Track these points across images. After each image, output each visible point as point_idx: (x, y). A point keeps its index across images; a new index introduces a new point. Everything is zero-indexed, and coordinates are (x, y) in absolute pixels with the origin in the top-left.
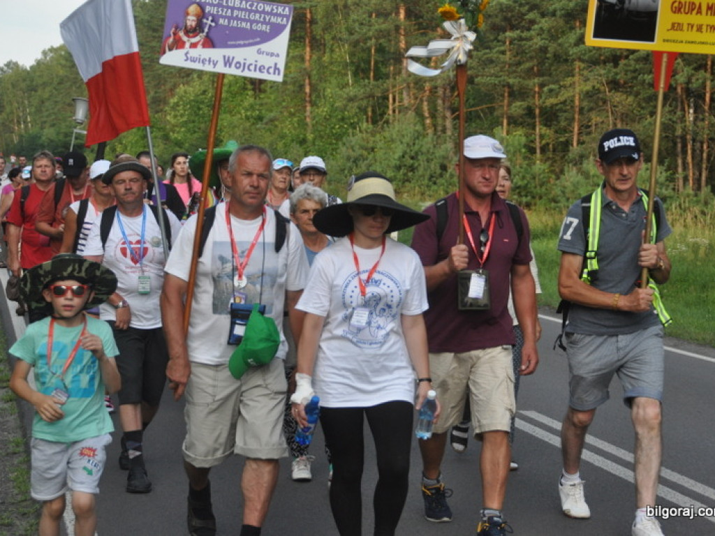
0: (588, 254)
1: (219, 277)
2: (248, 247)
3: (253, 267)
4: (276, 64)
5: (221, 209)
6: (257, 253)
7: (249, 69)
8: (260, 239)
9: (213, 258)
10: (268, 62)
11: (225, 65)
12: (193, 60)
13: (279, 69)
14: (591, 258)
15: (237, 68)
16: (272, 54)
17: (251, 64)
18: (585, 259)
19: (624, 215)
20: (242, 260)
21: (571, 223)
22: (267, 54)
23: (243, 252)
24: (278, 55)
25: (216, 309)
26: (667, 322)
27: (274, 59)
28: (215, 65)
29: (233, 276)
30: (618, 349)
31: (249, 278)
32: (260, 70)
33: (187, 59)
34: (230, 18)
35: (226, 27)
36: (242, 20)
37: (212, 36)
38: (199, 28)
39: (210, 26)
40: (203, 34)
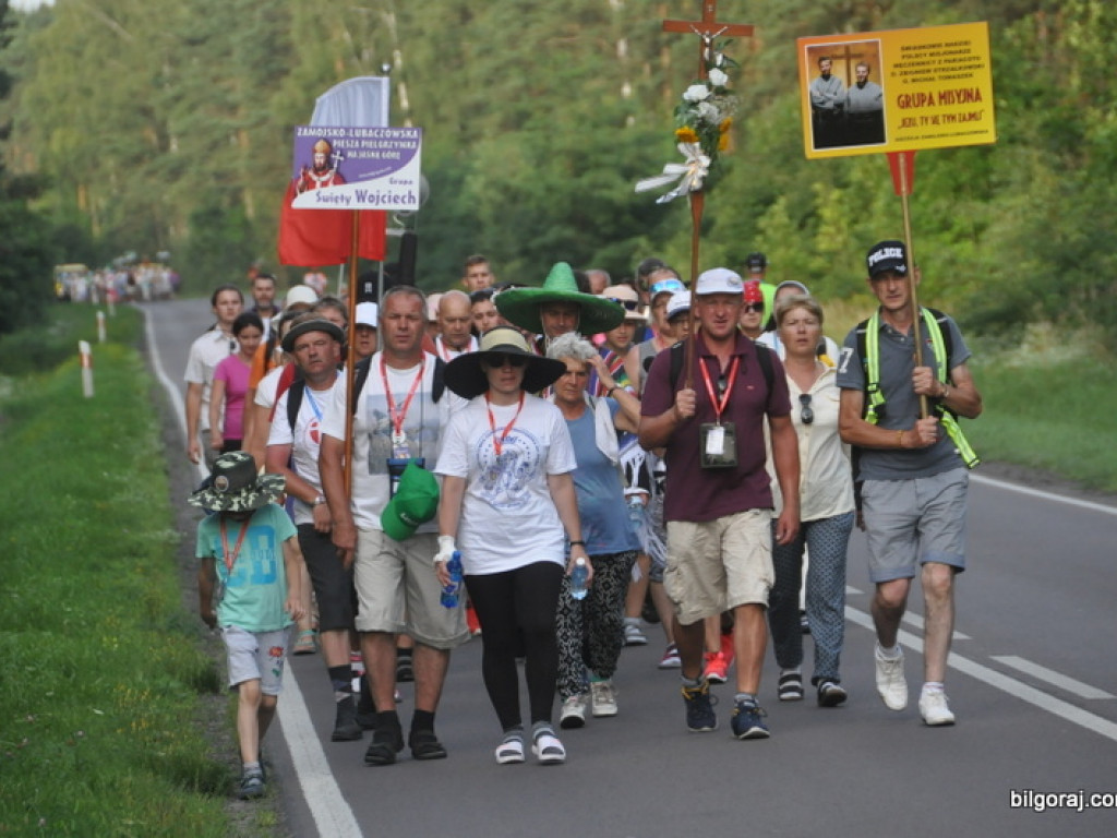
0: (870, 388)
1: (376, 432)
2: (404, 399)
3: (411, 421)
4: (410, 193)
5: (377, 359)
6: (414, 406)
7: (384, 202)
8: (418, 390)
9: (368, 412)
10: (401, 191)
11: (359, 200)
12: (326, 200)
13: (414, 198)
14: (874, 392)
15: (371, 201)
16: (406, 182)
17: (384, 196)
18: (867, 394)
19: (902, 339)
20: (399, 414)
21: (846, 353)
22: (401, 182)
23: (400, 405)
24: (411, 182)
25: (372, 469)
26: (973, 461)
27: (408, 187)
28: (348, 201)
29: (391, 431)
30: (918, 496)
31: (407, 432)
32: (395, 201)
33: (319, 200)
34: (359, 150)
35: (355, 160)
36: (371, 150)
37: (341, 171)
38: (328, 163)
39: (339, 161)
40: (333, 171)
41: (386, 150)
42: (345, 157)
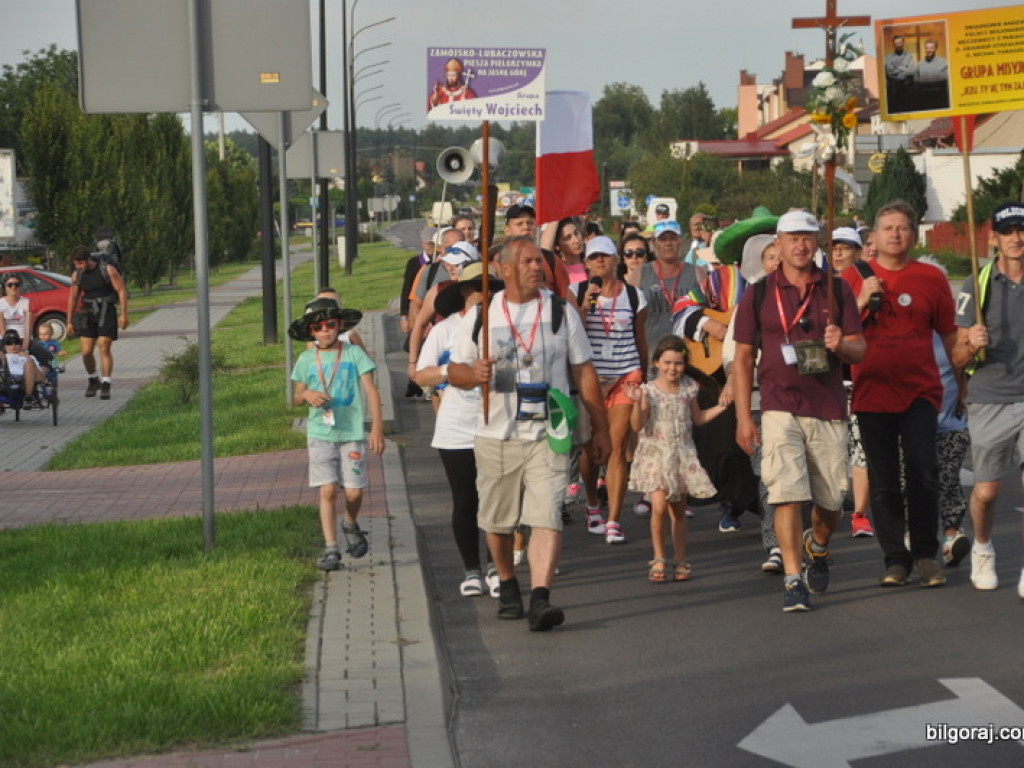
4: (537, 105)
7: (512, 113)
10: (529, 104)
11: (489, 112)
12: (459, 112)
13: (540, 110)
15: (501, 114)
16: (532, 97)
17: (512, 109)
21: (964, 298)
22: (528, 97)
24: (537, 97)
27: (535, 101)
28: (479, 113)
32: (523, 113)
33: (452, 112)
34: (488, 68)
35: (486, 78)
36: (499, 68)
37: (473, 87)
38: (459, 81)
39: (470, 79)
40: (465, 87)
41: (514, 68)
42: (476, 75)
